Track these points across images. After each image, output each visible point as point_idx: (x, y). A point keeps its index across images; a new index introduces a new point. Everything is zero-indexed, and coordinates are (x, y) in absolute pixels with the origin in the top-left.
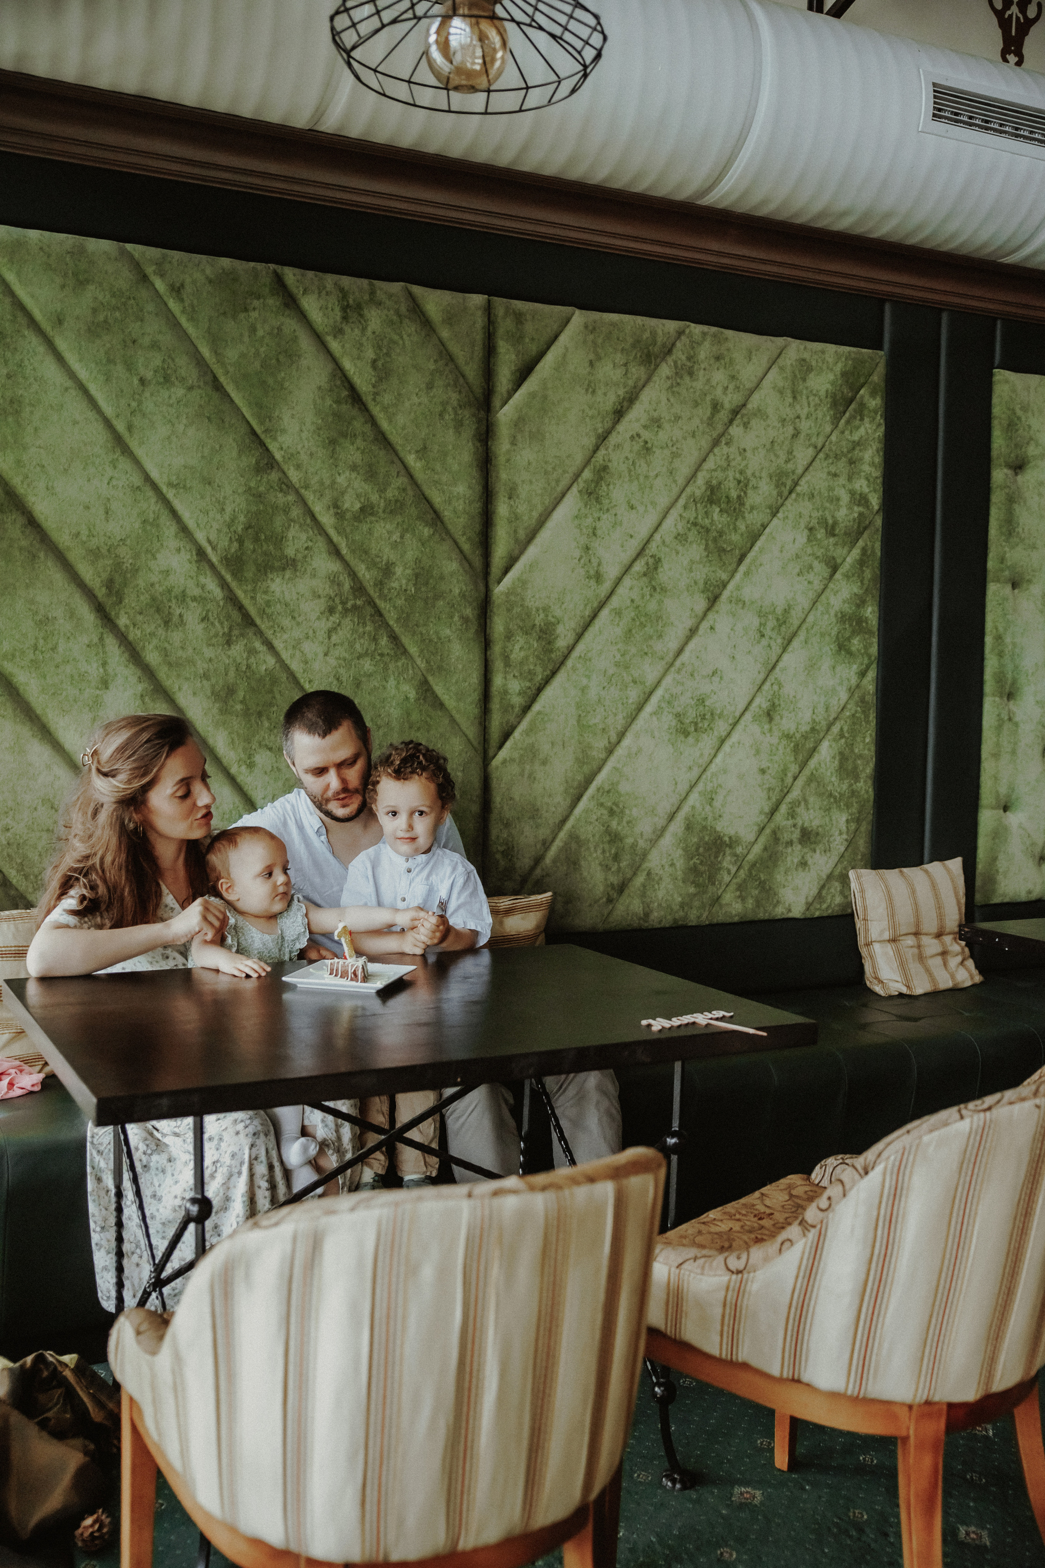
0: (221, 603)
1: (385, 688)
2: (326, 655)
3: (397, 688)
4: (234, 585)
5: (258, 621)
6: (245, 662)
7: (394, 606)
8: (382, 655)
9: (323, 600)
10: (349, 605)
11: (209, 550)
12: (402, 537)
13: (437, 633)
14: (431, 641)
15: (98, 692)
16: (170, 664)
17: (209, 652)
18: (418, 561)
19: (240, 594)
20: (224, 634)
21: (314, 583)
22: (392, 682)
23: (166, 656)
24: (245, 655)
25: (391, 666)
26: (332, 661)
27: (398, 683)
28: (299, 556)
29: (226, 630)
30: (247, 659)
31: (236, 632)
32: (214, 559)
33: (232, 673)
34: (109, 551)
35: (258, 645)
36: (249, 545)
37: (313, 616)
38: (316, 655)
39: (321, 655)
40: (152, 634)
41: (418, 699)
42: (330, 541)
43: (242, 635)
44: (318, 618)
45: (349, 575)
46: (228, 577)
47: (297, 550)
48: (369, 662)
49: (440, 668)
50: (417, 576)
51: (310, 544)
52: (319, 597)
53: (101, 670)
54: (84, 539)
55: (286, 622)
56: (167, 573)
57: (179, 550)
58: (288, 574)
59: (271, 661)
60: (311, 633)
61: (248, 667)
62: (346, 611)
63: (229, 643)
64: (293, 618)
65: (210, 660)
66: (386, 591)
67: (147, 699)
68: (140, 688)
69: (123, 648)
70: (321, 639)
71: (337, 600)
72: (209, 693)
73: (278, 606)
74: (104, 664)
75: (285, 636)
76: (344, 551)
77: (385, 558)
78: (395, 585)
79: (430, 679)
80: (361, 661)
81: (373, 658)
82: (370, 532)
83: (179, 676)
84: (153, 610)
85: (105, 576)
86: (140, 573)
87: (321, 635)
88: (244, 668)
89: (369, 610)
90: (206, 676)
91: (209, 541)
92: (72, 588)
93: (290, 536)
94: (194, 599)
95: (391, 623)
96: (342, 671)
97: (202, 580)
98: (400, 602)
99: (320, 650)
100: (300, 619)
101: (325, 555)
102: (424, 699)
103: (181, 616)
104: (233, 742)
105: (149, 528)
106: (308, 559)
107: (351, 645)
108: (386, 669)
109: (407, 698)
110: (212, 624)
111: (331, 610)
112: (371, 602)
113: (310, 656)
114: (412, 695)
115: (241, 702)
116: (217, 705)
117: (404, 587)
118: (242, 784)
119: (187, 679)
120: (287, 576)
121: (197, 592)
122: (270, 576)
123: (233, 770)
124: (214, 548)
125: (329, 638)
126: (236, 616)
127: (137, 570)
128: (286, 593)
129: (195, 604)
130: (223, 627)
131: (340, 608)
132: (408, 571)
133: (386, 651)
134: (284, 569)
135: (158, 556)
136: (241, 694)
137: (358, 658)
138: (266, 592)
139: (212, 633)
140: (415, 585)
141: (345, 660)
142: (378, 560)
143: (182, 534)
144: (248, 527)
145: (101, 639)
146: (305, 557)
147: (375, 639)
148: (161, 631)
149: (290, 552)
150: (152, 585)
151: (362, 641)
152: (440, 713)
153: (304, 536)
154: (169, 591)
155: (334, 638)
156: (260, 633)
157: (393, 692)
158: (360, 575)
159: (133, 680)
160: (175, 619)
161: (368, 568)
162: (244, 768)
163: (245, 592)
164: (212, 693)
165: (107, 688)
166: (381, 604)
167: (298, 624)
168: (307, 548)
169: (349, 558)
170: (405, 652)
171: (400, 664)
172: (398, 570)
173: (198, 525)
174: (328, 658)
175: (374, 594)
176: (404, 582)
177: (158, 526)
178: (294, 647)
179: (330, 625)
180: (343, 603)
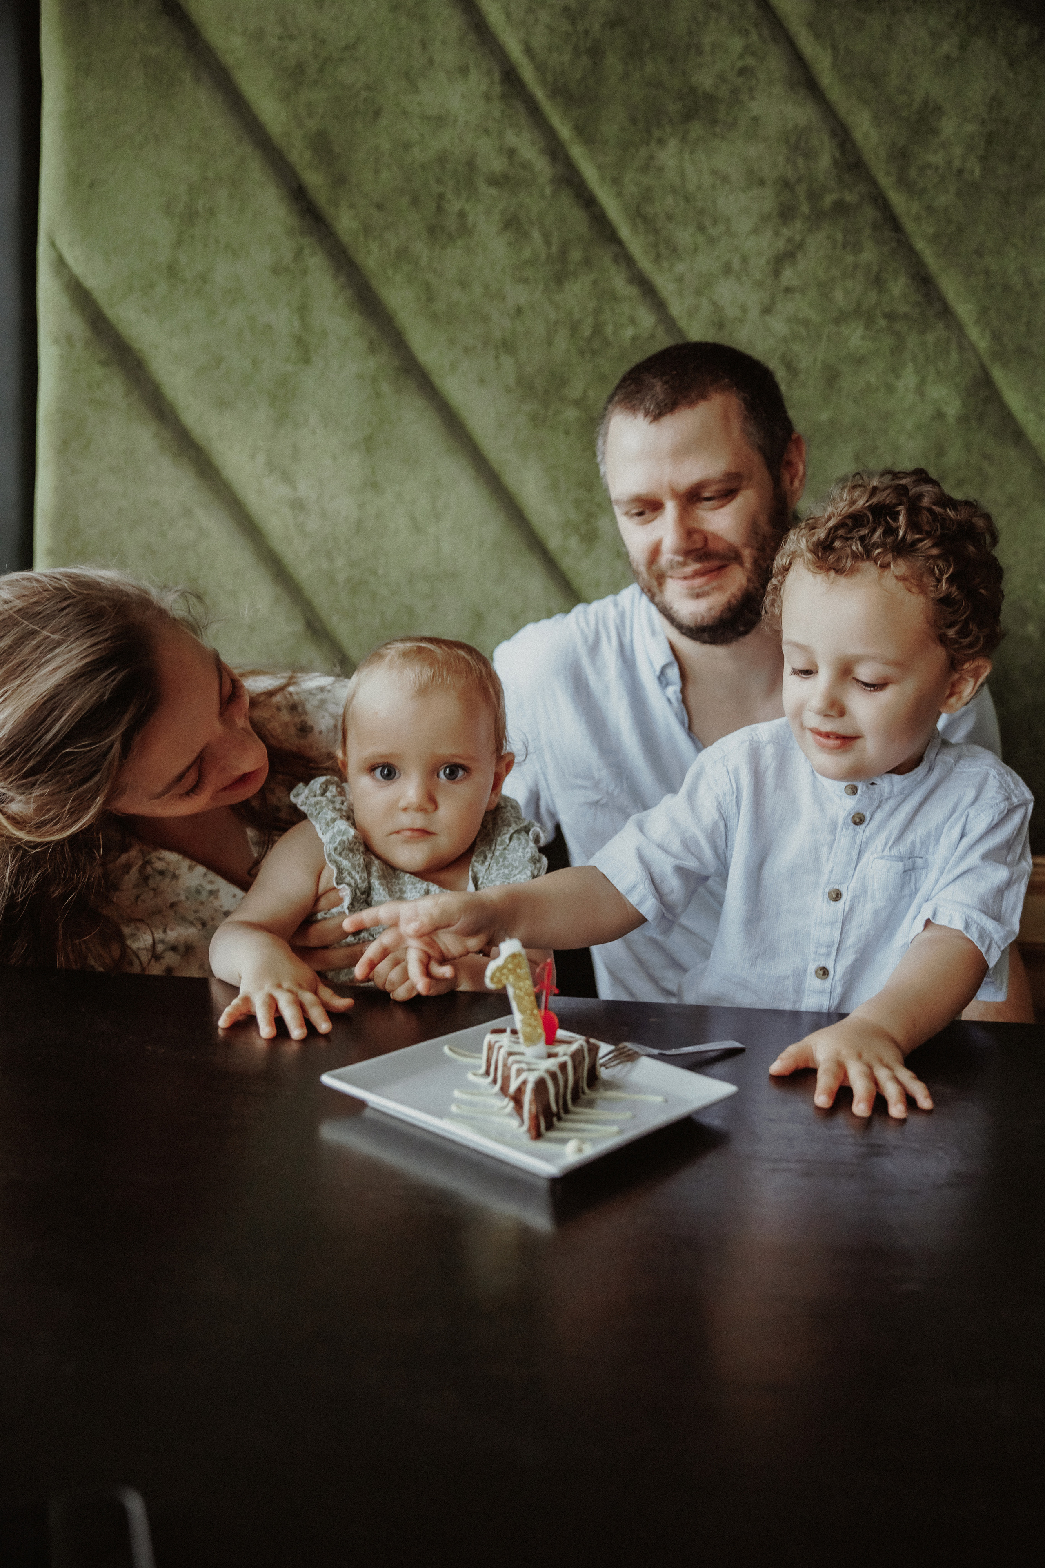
0: (548, 191)
1: (890, 389)
2: (767, 310)
3: (920, 391)
4: (577, 152)
5: (625, 232)
6: (590, 320)
7: (929, 208)
8: (891, 317)
9: (769, 192)
10: (828, 200)
11: (528, 74)
12: (963, 47)
13: (1024, 271)
14: (1006, 288)
15: (289, 368)
16: (435, 318)
17: (517, 295)
18: (995, 103)
19: (589, 172)
20: (549, 256)
21: (752, 150)
22: (908, 379)
23: (430, 299)
24: (591, 305)
25: (912, 341)
26: (779, 326)
27: (923, 381)
28: (724, 91)
29: (554, 249)
30: (597, 312)
31: (576, 255)
32: (540, 94)
33: (561, 343)
34: (321, 70)
35: (619, 282)
36: (613, 62)
37: (744, 225)
38: (744, 309)
39: (754, 314)
40: (403, 254)
41: (963, 419)
42: (798, 59)
43: (587, 262)
44: (756, 231)
45: (834, 134)
46: (565, 132)
47: (722, 78)
48: (860, 332)
49: (1022, 351)
50: (990, 139)
51: (750, 61)
52: (762, 183)
53: (296, 323)
54: (274, 42)
55: (684, 236)
56: (440, 121)
57: (464, 70)
58: (696, 129)
59: (647, 319)
60: (736, 265)
61: (598, 329)
62: (817, 218)
63: (560, 278)
64: (701, 228)
65: (519, 311)
66: (913, 173)
67: (386, 388)
68: (372, 363)
69: (342, 279)
70: (758, 275)
71: (801, 191)
72: (511, 381)
73: (669, 200)
74: (303, 310)
75: (681, 268)
76: (826, 78)
77: (918, 97)
78: (937, 158)
79: (998, 374)
80: (845, 331)
81: (870, 321)
82: (889, 35)
83: (452, 342)
84: (405, 201)
85: (312, 125)
86: (384, 122)
87: (759, 265)
88: (587, 332)
89: (870, 213)
90: (508, 346)
91: (528, 50)
92: (246, 149)
93: (707, 41)
94: (494, 181)
95: (920, 245)
96: (796, 347)
97: (511, 138)
98: (944, 199)
99: (754, 300)
100: (712, 231)
101: (778, 89)
102: (981, 418)
103: (462, 214)
104: (554, 487)
105: (404, 21)
106: (744, 97)
107: (824, 289)
108: (898, 349)
109: (940, 415)
110: (526, 235)
111: (786, 214)
112: (880, 200)
113: (731, 312)
114: (953, 409)
115: (577, 403)
116: (528, 407)
117: (957, 163)
118: (571, 575)
119: (467, 350)
120: (693, 136)
121: (498, 165)
122: (657, 133)
123: (554, 542)
124: (540, 68)
125: (777, 273)
126: (577, 218)
127: (377, 114)
128: (689, 170)
129: (493, 191)
130: (548, 244)
131: (805, 208)
132: (971, 128)
133: (904, 308)
134: (688, 117)
135: (421, 84)
136: (576, 389)
137: (837, 321)
138: (645, 169)
139: (527, 254)
140: (982, 159)
141: (806, 323)
142: (904, 99)
143: (472, 37)
144: (614, 23)
145: (299, 255)
146: (735, 91)
147: (878, 282)
148: (420, 247)
149: (705, 80)
150: (407, 146)
151: (849, 284)
152: (1013, 453)
153: (737, 44)
154: (442, 159)
155: (788, 276)
156: (625, 258)
157: (911, 398)
158: (858, 134)
159: (359, 344)
160: (451, 223)
161: (877, 121)
162: (574, 542)
163: (600, 168)
164: (520, 381)
165: (307, 361)
166: (897, 199)
167: (712, 241)
168: (743, 72)
169: (835, 92)
170: (946, 313)
171: (930, 338)
172: (948, 126)
173: (508, 15)
174: (769, 319)
175: (885, 180)
176: (957, 151)
177: (423, 19)
178: (698, 293)
179: (781, 244)
180: (814, 196)
